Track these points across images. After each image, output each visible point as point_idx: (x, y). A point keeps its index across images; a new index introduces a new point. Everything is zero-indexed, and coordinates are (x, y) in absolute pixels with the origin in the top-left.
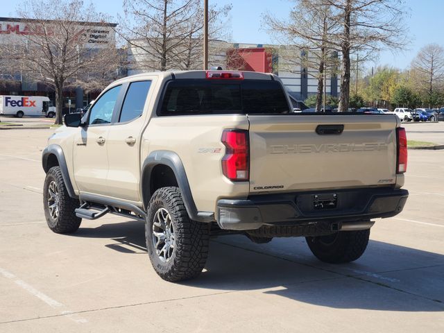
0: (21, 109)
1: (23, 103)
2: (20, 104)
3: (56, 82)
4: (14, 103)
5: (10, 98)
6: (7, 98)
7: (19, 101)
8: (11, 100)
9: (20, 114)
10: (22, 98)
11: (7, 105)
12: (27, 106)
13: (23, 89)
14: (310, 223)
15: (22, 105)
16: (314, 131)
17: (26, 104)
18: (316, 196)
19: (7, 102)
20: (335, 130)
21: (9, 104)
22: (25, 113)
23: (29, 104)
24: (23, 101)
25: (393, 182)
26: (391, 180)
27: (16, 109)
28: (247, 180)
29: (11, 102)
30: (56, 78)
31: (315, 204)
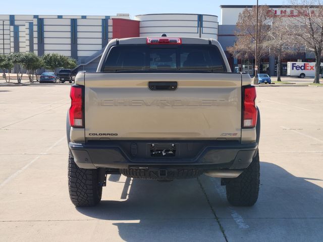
0: (303, 72)
1: (305, 67)
2: (303, 68)
3: (316, 52)
4: (298, 68)
5: (295, 64)
6: (293, 64)
7: (302, 66)
8: (296, 65)
9: (302, 76)
10: (305, 64)
11: (293, 69)
12: (308, 69)
13: (307, 57)
14: (140, 168)
15: (304, 69)
16: (147, 87)
17: (307, 68)
18: (153, 145)
19: (293, 66)
20: (169, 86)
21: (295, 68)
22: (306, 75)
23: (310, 68)
24: (305, 66)
25: (238, 136)
26: (236, 134)
27: (300, 72)
28: (83, 127)
29: (296, 67)
30: (315, 48)
31: (152, 151)
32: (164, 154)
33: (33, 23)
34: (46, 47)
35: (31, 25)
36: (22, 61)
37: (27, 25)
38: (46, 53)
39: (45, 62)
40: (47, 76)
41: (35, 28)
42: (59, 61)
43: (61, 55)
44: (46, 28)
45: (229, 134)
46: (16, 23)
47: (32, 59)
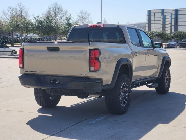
18: (51, 78)
25: (87, 75)
28: (23, 68)
31: (51, 81)
32: (57, 83)
33: (172, 13)
34: (179, 27)
35: (172, 14)
36: (156, 35)
37: (170, 15)
38: (179, 30)
39: (174, 36)
40: (172, 44)
41: (173, 17)
42: (182, 36)
43: (184, 32)
44: (179, 16)
45: (83, 74)
46: (165, 14)
47: (162, 34)
